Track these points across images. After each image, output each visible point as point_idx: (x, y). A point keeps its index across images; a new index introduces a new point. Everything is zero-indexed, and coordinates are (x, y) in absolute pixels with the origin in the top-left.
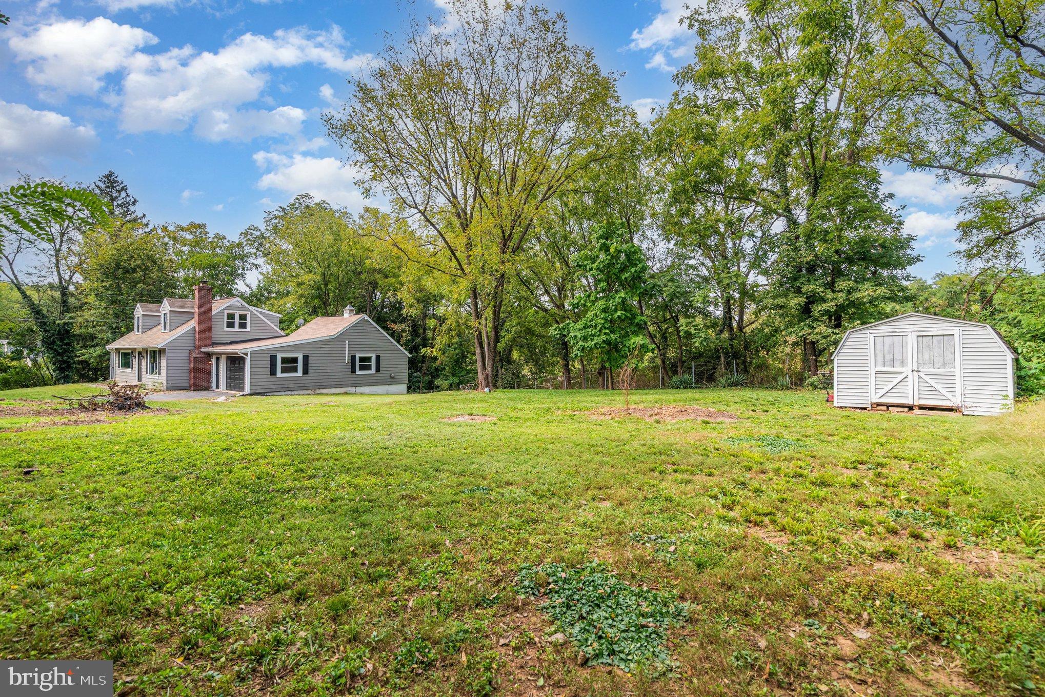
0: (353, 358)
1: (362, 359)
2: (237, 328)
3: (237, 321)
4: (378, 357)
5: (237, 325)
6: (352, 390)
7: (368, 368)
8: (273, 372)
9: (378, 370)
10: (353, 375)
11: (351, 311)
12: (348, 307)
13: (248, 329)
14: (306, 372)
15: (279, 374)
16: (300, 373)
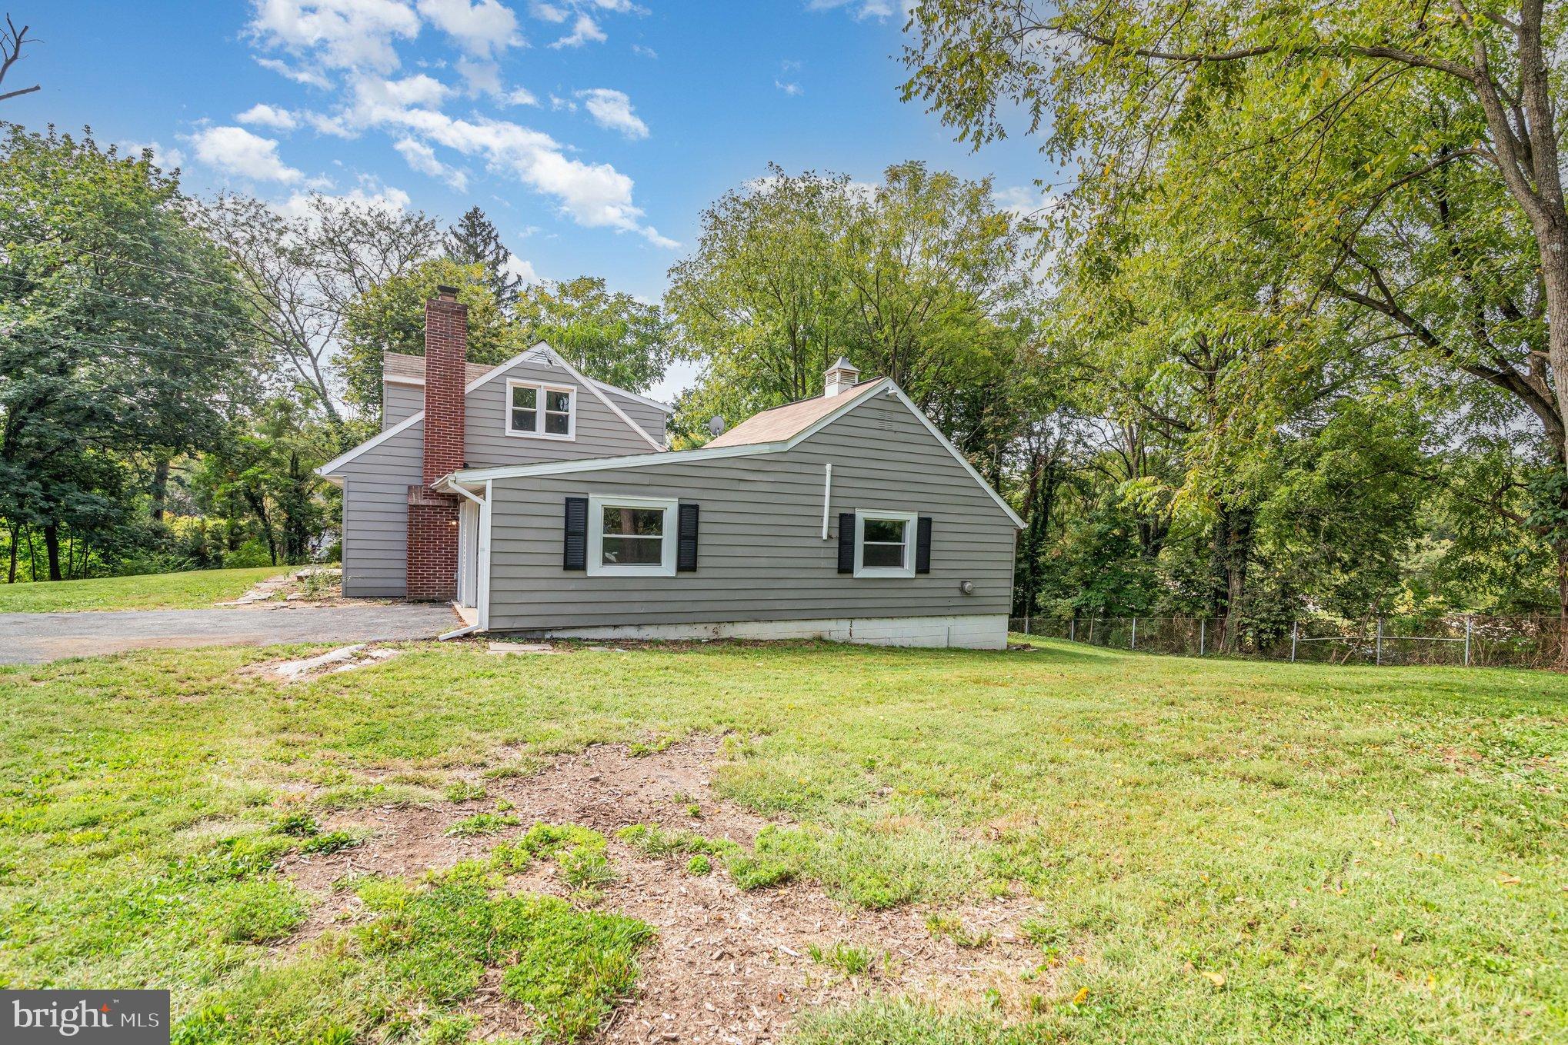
0: (846, 522)
1: (875, 530)
2: (540, 431)
3: (541, 409)
4: (925, 525)
5: (541, 422)
6: (837, 629)
7: (894, 558)
8: (574, 560)
9: (923, 567)
10: (844, 581)
11: (846, 374)
12: (838, 364)
13: (571, 436)
14: (688, 562)
15: (595, 567)
16: (668, 566)
